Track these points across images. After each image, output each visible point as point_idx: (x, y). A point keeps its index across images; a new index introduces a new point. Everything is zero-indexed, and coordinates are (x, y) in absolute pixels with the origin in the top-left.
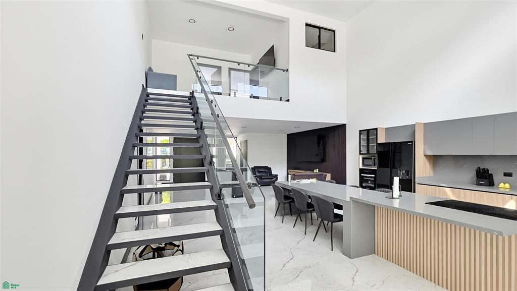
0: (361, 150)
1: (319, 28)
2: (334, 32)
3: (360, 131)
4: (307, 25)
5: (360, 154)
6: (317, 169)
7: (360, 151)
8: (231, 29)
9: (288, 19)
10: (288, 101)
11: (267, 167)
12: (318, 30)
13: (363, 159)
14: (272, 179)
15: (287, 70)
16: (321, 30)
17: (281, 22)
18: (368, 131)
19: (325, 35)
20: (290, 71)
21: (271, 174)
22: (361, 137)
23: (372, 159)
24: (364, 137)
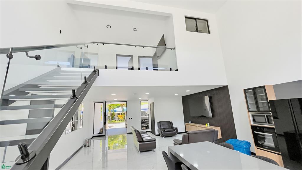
0: (250, 107)
1: (195, 19)
2: (207, 21)
3: (245, 90)
4: (186, 17)
5: (249, 111)
6: (208, 124)
7: (248, 109)
8: (135, 30)
9: (171, 14)
10: (177, 70)
11: (170, 121)
12: (194, 20)
13: (253, 116)
14: (173, 131)
15: (174, 49)
16: (197, 20)
17: (167, 18)
18: (254, 89)
19: (200, 25)
20: (176, 49)
21: (173, 128)
22: (247, 96)
23: (264, 116)
24: (250, 96)
